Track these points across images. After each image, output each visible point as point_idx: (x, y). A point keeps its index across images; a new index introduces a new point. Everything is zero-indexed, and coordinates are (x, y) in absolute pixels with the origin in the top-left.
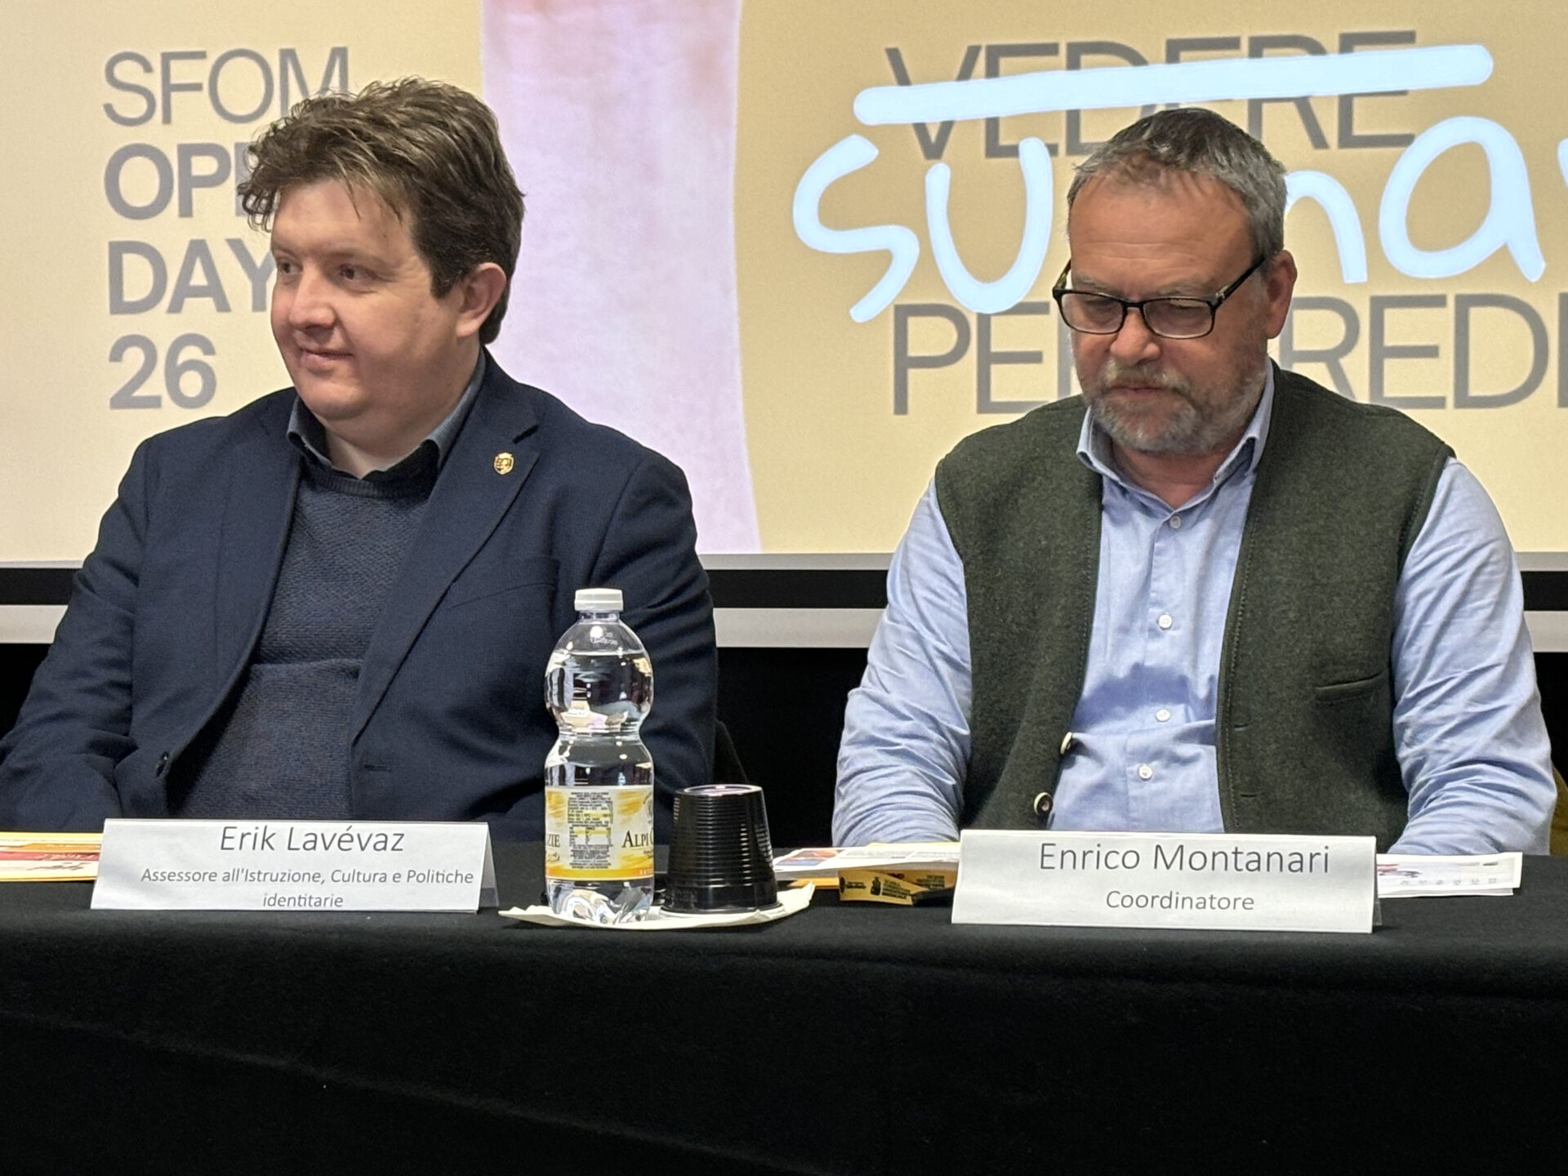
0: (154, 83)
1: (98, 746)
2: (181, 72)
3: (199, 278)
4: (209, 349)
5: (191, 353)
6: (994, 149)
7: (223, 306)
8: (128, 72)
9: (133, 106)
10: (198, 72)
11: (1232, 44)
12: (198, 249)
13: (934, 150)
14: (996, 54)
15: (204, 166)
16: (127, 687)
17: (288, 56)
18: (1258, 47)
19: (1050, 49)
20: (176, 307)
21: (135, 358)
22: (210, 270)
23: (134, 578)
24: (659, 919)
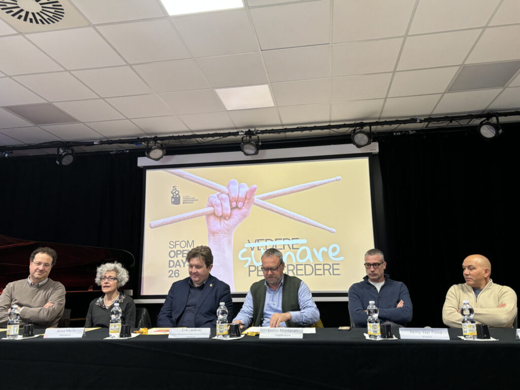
0: (174, 244)
1: (168, 316)
2: (177, 243)
3: (178, 264)
4: (178, 271)
5: (177, 272)
6: (258, 249)
7: (180, 267)
8: (172, 243)
9: (172, 246)
10: (179, 243)
11: (281, 239)
12: (178, 261)
13: (252, 250)
14: (258, 240)
15: (179, 252)
16: (171, 310)
17: (188, 241)
18: (284, 239)
19: (264, 240)
20: (175, 267)
21: (171, 272)
22: (179, 263)
23: (172, 298)
24: (228, 338)
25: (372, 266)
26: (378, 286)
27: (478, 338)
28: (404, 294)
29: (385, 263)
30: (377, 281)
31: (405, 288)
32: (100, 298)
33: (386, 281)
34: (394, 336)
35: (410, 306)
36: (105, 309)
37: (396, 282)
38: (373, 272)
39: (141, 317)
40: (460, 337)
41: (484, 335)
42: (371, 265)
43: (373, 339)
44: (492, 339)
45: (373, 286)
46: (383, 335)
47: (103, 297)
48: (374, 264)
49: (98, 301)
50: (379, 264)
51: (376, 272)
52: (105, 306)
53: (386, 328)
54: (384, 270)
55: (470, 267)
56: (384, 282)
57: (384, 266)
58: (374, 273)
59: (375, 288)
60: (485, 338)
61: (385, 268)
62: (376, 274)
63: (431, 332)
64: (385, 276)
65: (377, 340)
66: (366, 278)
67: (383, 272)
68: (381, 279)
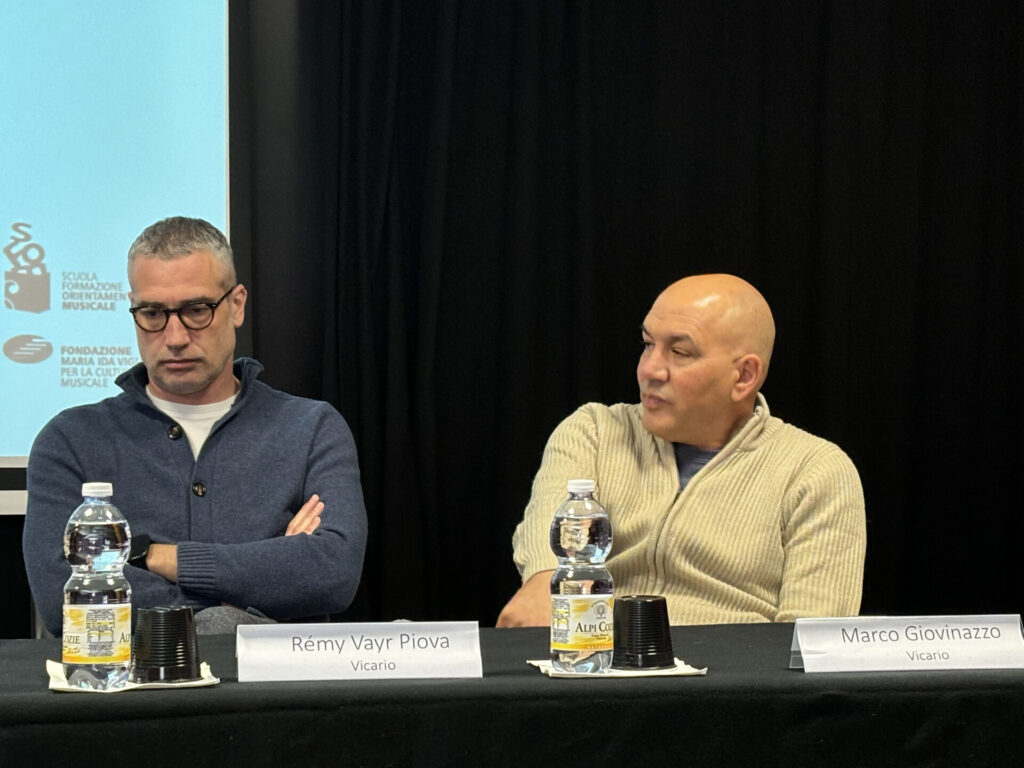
25: (174, 319)
26: (198, 425)
27: (616, 665)
28: (327, 468)
29: (240, 293)
30: (195, 395)
31: (338, 432)
33: (243, 392)
34: (205, 669)
35: (355, 524)
37: (295, 399)
38: (179, 349)
40: (535, 663)
41: (645, 651)
42: (168, 313)
43: (88, 688)
44: (681, 668)
45: (171, 423)
46: (145, 667)
48: (186, 308)
50: (212, 306)
51: (195, 351)
53: (162, 629)
54: (238, 330)
55: (674, 345)
56: (232, 400)
57: (235, 314)
58: (187, 354)
59: (181, 435)
60: (648, 663)
61: (239, 320)
62: (198, 360)
63: (396, 643)
64: (238, 370)
65: (110, 690)
66: (136, 379)
67: (230, 340)
68: (218, 383)
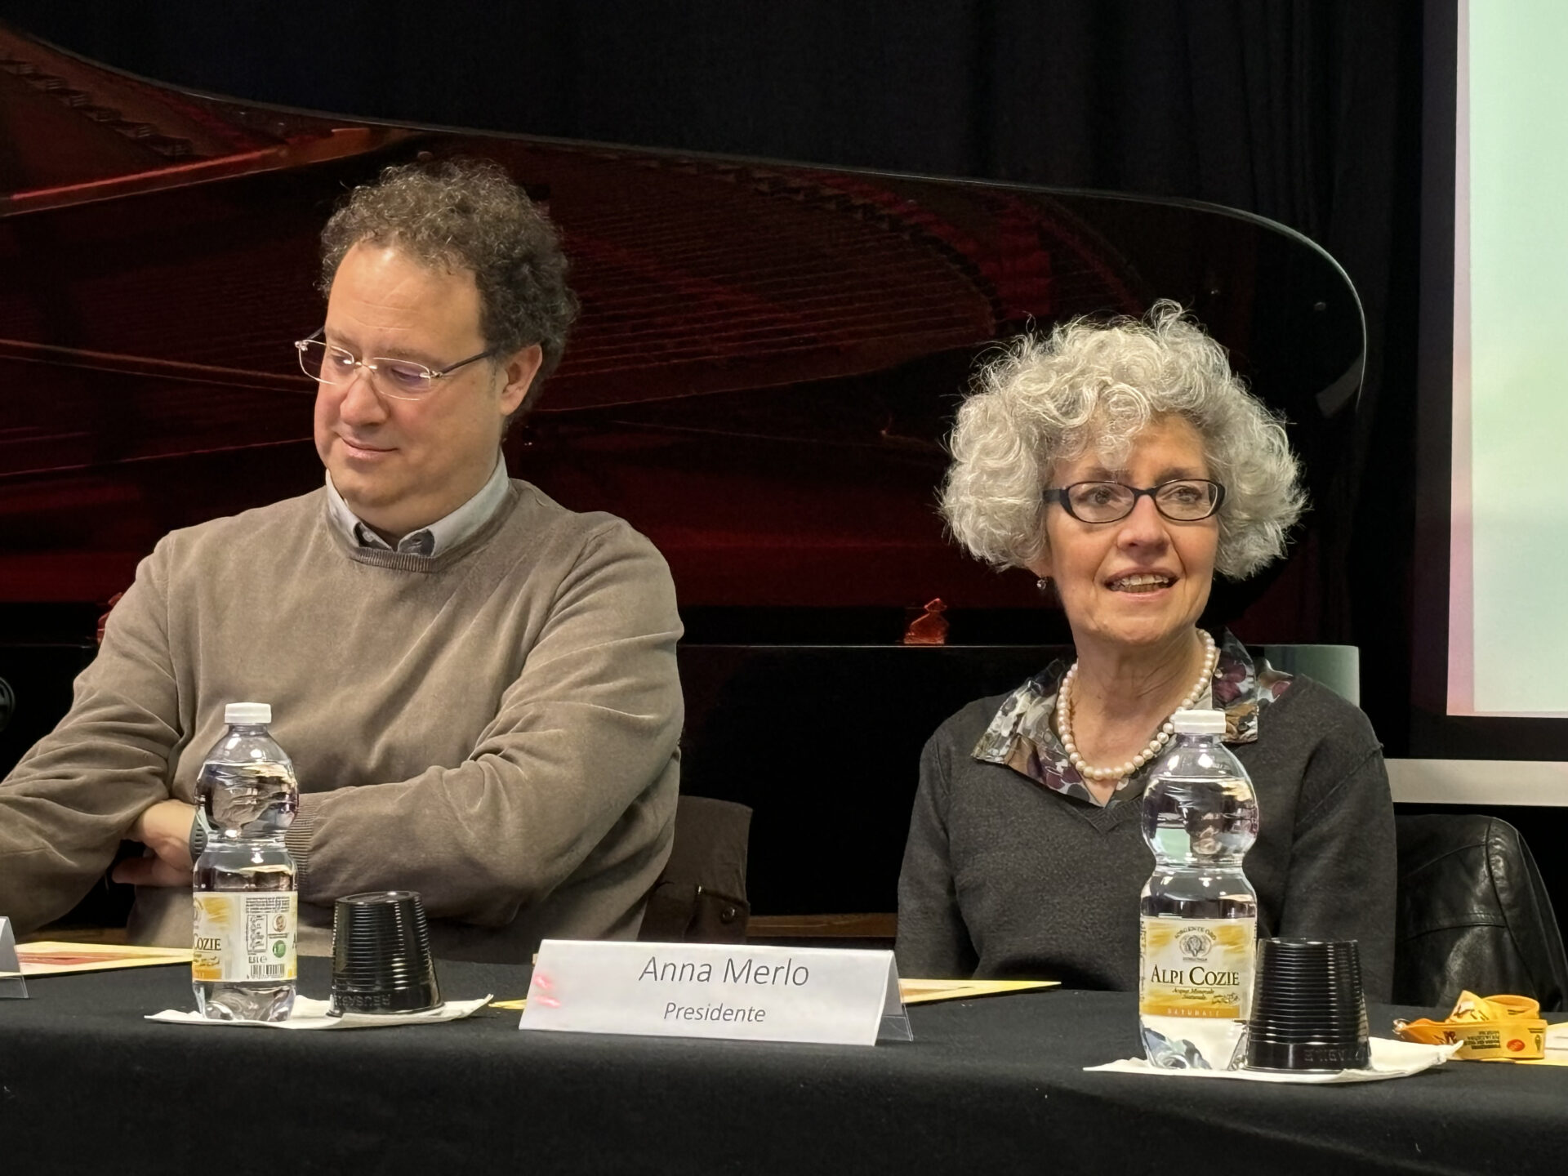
32: (1021, 698)
36: (1079, 802)
39: (1458, 909)
47: (1050, 687)
49: (1000, 725)
52: (1073, 773)
